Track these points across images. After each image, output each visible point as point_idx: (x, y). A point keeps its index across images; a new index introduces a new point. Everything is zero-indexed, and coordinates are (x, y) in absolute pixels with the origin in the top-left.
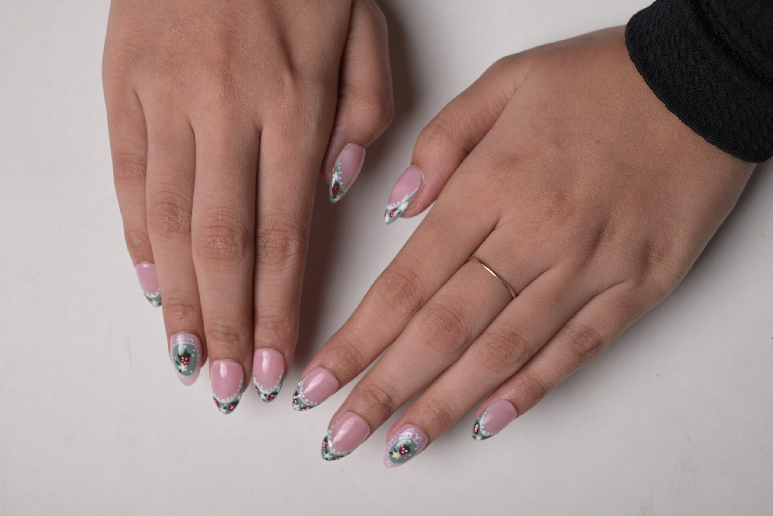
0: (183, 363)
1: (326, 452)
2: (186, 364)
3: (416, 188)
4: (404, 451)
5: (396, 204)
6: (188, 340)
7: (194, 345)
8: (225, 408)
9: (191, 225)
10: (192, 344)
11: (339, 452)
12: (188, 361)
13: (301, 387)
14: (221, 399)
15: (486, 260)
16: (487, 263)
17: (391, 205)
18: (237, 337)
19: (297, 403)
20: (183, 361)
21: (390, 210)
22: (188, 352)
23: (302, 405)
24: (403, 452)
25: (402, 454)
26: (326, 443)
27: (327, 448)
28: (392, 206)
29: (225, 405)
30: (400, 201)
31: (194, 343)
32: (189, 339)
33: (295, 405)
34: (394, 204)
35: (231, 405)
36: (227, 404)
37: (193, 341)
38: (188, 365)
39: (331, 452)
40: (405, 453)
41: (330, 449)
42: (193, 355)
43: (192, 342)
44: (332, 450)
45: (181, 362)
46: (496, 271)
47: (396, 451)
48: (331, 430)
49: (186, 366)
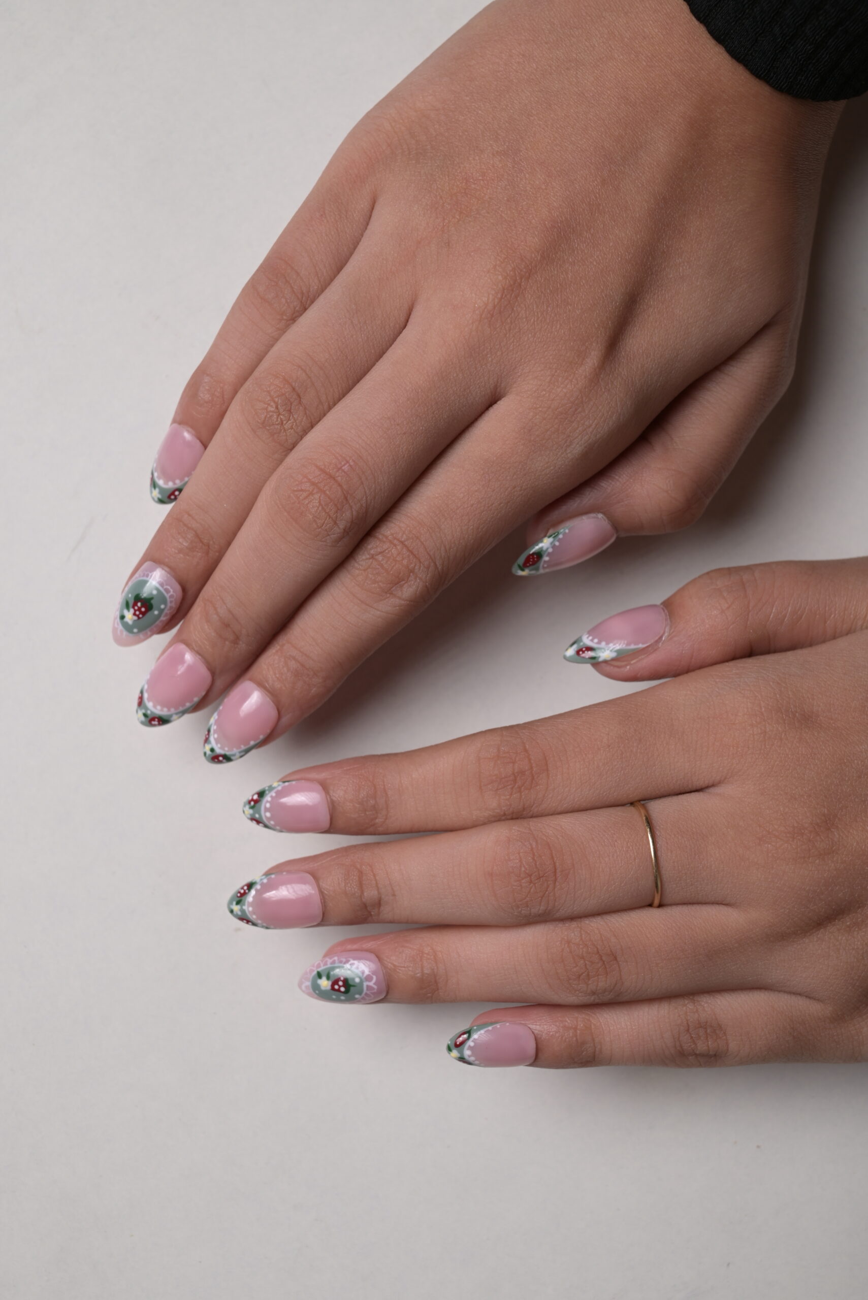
0: (135, 611)
1: (238, 903)
2: (138, 616)
3: (643, 644)
4: (340, 987)
5: (599, 643)
6: (165, 587)
7: (168, 600)
8: (145, 715)
9: (298, 442)
10: (167, 596)
11: (254, 917)
12: (144, 614)
13: (275, 790)
14: (149, 700)
15: (658, 828)
16: (657, 833)
17: (591, 638)
18: (236, 640)
19: (252, 808)
20: (136, 608)
21: (584, 644)
22: (152, 602)
23: (257, 816)
24: (336, 987)
25: (333, 988)
26: (247, 891)
27: (243, 898)
28: (592, 640)
29: (149, 712)
30: (607, 643)
31: (171, 596)
32: (169, 587)
33: (247, 807)
34: (596, 640)
35: (156, 720)
36: (152, 712)
37: (172, 593)
38: (139, 618)
39: (245, 908)
40: (339, 990)
41: (246, 904)
42: (156, 612)
43: (169, 594)
44: (248, 907)
45: (133, 607)
46: (659, 854)
47: (328, 978)
48: (268, 879)
49: (135, 618)
